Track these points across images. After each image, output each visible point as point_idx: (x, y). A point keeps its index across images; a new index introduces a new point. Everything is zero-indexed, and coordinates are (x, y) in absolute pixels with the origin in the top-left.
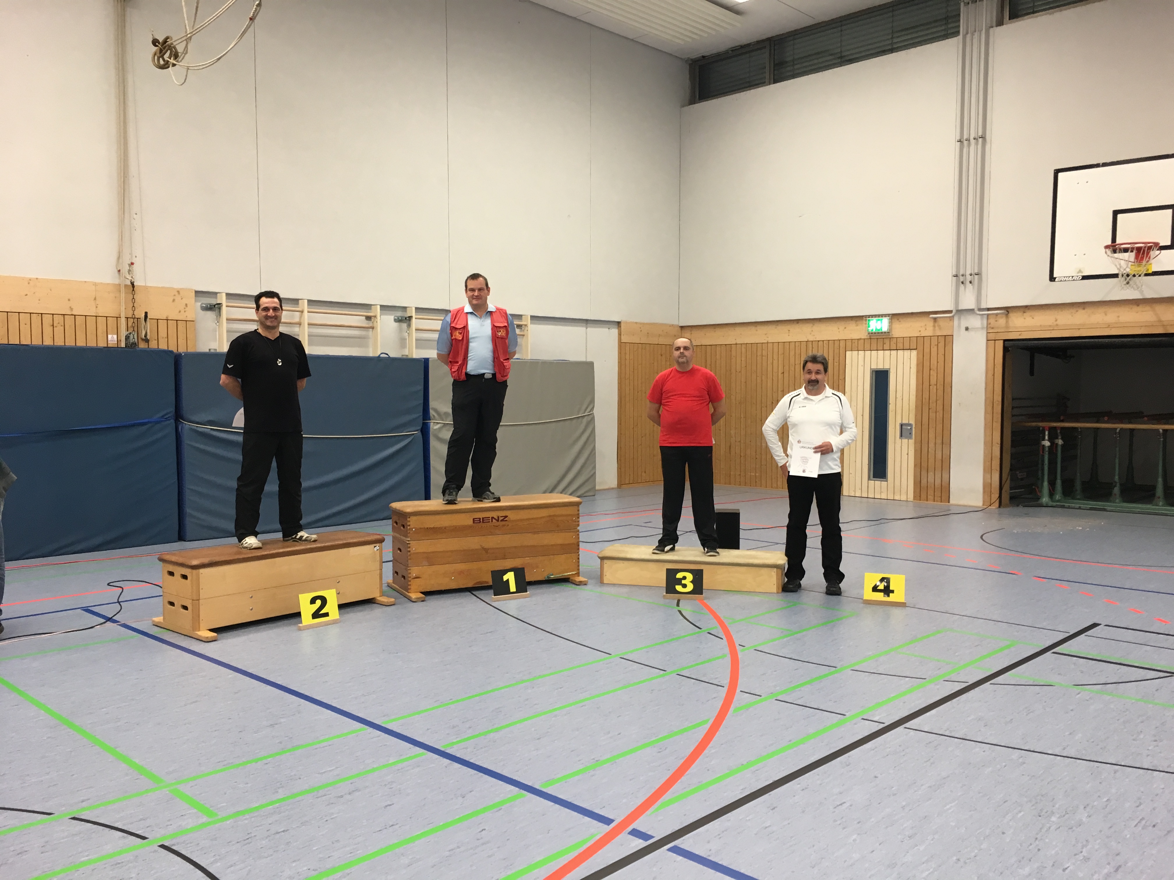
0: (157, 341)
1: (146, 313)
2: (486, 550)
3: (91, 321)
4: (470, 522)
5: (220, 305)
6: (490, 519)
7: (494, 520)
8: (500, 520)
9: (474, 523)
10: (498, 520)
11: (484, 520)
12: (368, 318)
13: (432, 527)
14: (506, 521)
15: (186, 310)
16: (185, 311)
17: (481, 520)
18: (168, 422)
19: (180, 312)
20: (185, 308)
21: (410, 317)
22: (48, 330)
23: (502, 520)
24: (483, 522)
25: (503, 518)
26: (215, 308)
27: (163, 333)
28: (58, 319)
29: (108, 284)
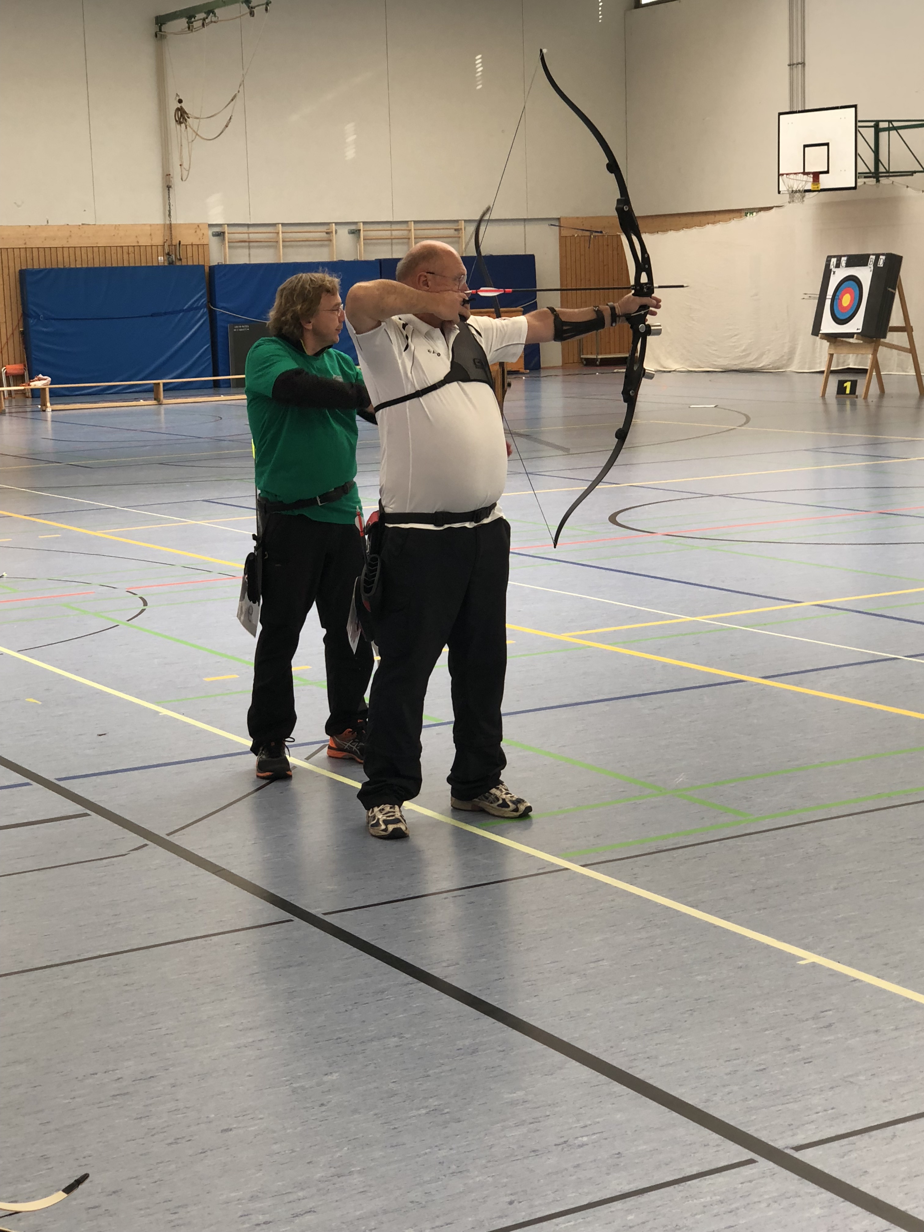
0: (186, 260)
1: (180, 242)
3: (149, 249)
5: (224, 233)
12: (327, 233)
15: (203, 237)
19: (199, 238)
21: (359, 230)
22: (126, 256)
26: (220, 235)
27: (190, 255)
28: (131, 249)
29: (157, 225)
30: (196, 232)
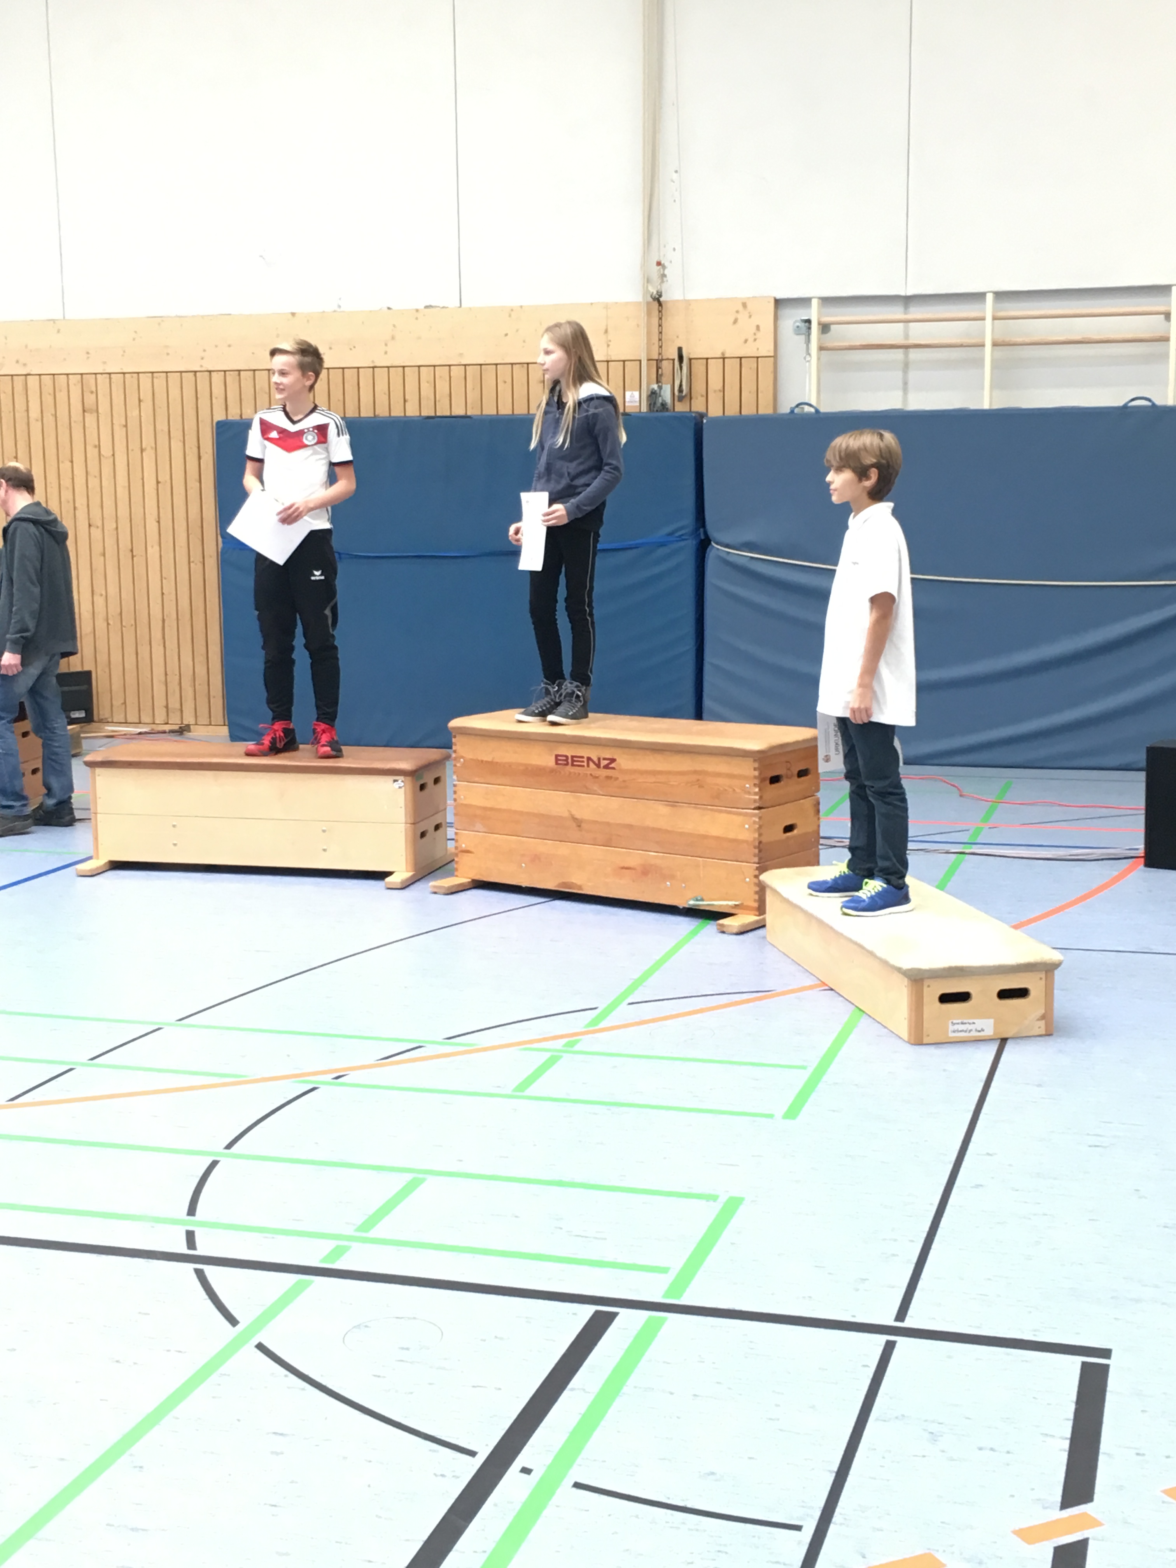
0: (704, 399)
1: (680, 349)
2: (579, 823)
4: (550, 762)
5: (810, 322)
6: (585, 760)
7: (591, 764)
8: (602, 765)
9: (557, 763)
10: (598, 766)
11: (574, 761)
12: (1151, 318)
13: (490, 759)
14: (613, 768)
15: (755, 337)
16: (755, 340)
17: (570, 761)
18: (682, 544)
19: (746, 341)
20: (755, 334)
23: (606, 767)
24: (573, 765)
25: (606, 762)
27: (715, 382)
29: (627, 303)
30: (735, 321)
